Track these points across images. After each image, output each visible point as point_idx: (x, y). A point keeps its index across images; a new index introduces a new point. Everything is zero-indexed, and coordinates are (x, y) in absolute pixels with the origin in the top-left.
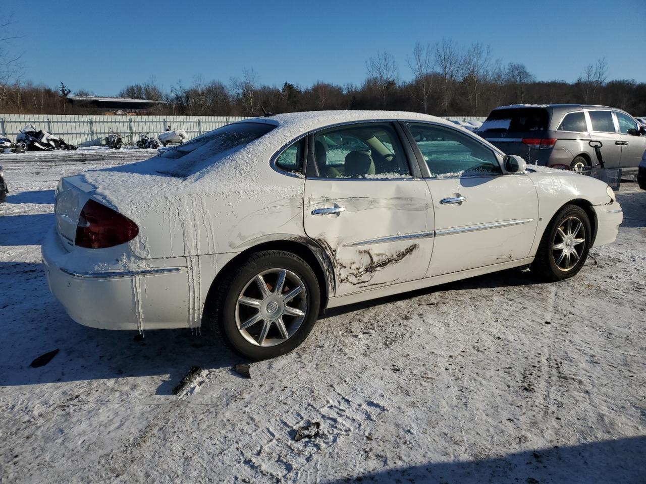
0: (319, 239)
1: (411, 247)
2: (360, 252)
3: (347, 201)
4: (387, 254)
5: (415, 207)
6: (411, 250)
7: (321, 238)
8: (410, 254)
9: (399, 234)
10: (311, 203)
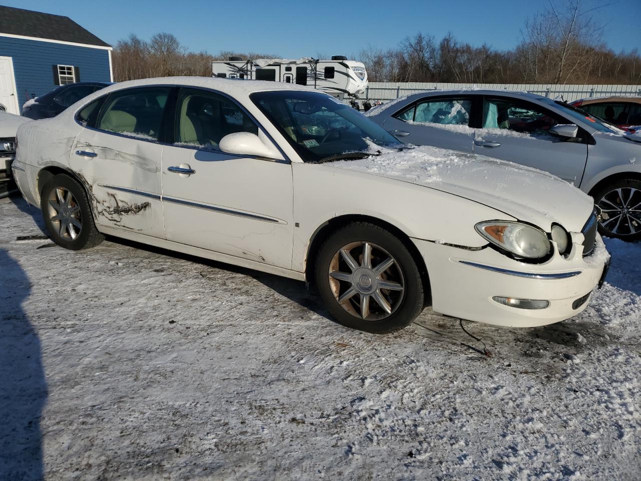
0: (79, 174)
1: (145, 203)
2: (108, 194)
3: (101, 149)
4: (128, 203)
5: (148, 167)
6: (145, 207)
7: (80, 173)
8: (145, 210)
9: (138, 188)
10: (78, 146)
